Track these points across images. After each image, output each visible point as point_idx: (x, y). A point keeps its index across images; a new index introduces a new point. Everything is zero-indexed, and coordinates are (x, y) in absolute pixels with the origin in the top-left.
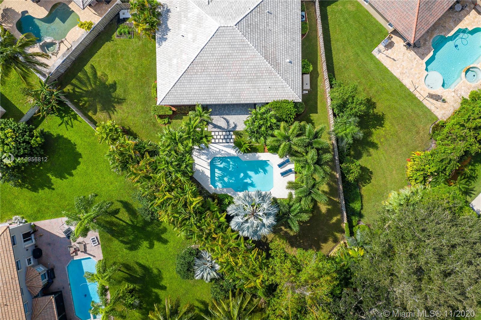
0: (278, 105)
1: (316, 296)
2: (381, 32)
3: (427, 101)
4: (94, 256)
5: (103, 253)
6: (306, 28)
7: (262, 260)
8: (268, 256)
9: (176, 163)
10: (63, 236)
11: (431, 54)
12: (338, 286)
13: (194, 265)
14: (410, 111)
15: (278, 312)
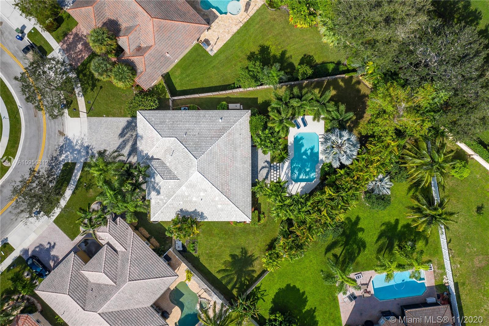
0: (253, 128)
1: (406, 98)
2: (196, 49)
3: (251, 13)
4: (371, 277)
5: (368, 270)
6: (193, 106)
7: (376, 141)
8: (373, 136)
9: (300, 206)
10: (354, 302)
11: (214, 10)
12: (397, 81)
13: (379, 194)
14: (257, 26)
15: (418, 128)
